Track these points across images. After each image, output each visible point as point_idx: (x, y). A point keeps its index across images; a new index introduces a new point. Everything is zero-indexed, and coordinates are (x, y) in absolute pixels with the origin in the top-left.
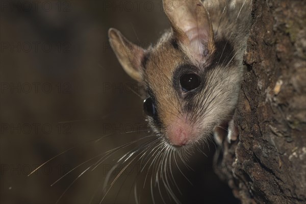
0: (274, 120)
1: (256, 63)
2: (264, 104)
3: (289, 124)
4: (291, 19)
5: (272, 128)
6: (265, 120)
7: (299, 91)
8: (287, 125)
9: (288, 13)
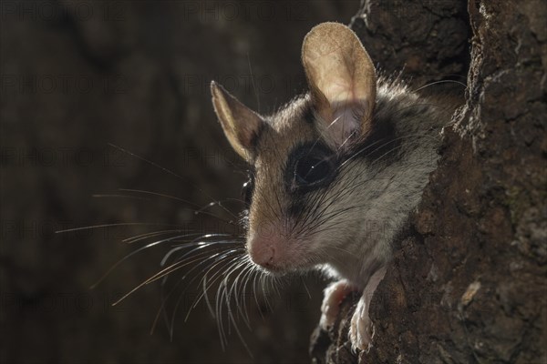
0: (449, 340)
1: (433, 235)
2: (435, 309)
3: (476, 356)
4: (516, 183)
5: (442, 352)
6: (432, 334)
7: (507, 308)
8: (472, 356)
9: (513, 171)
